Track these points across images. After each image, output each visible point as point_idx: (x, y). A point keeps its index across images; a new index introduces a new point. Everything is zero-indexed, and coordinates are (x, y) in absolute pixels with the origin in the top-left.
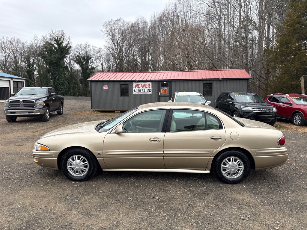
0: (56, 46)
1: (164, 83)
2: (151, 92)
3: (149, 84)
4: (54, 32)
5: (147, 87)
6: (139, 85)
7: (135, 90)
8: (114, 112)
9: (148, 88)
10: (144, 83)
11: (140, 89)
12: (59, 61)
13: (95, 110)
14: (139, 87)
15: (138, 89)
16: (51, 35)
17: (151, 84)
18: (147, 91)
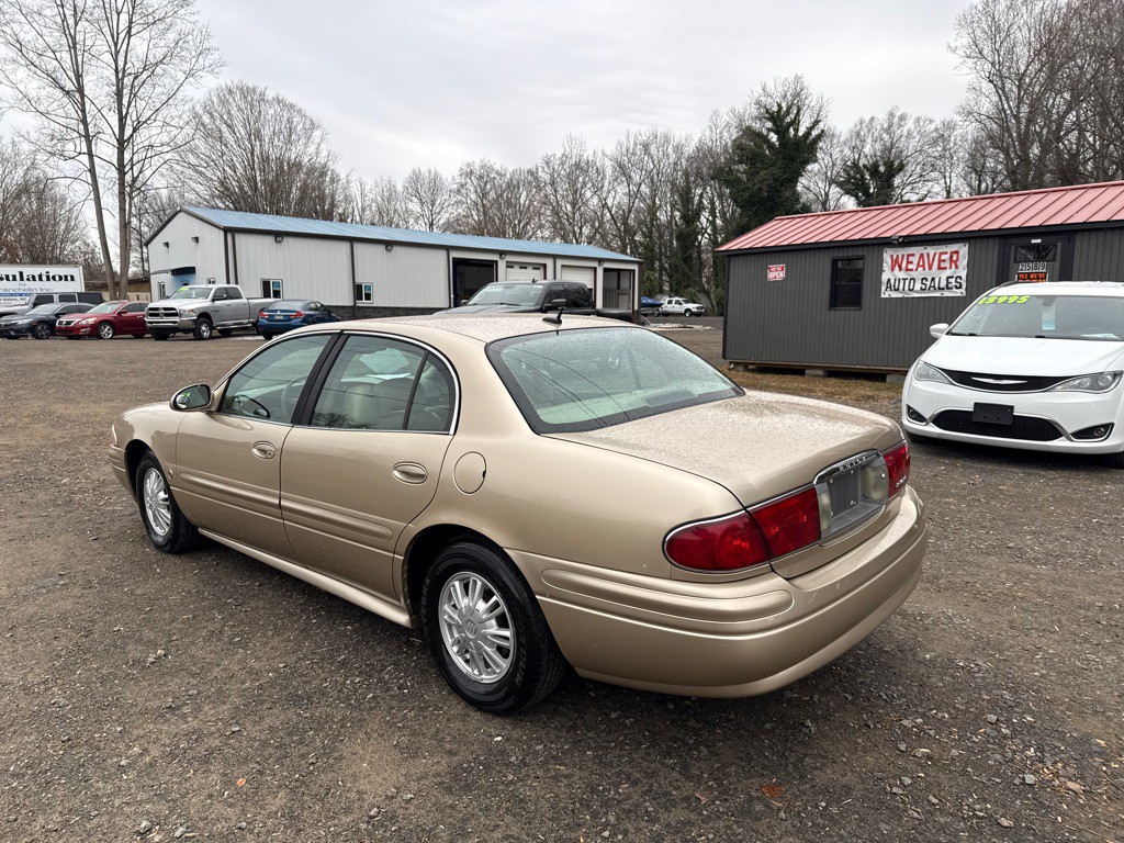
0: (773, 137)
1: (1033, 241)
2: (963, 290)
3: (957, 252)
4: (771, 88)
5: (943, 265)
6: (911, 259)
7: (889, 280)
8: (799, 371)
9: (948, 273)
10: (931, 250)
11: (914, 274)
12: (777, 190)
13: (736, 364)
14: (910, 266)
15: (902, 275)
16: (758, 103)
17: (963, 249)
18: (943, 284)
